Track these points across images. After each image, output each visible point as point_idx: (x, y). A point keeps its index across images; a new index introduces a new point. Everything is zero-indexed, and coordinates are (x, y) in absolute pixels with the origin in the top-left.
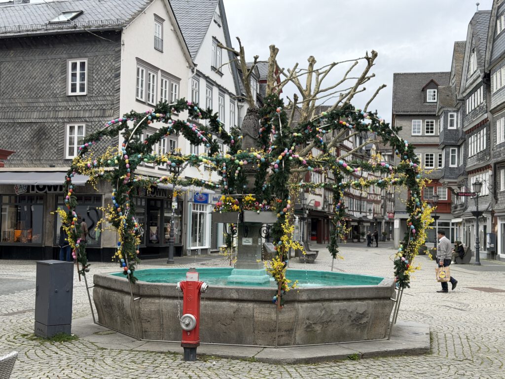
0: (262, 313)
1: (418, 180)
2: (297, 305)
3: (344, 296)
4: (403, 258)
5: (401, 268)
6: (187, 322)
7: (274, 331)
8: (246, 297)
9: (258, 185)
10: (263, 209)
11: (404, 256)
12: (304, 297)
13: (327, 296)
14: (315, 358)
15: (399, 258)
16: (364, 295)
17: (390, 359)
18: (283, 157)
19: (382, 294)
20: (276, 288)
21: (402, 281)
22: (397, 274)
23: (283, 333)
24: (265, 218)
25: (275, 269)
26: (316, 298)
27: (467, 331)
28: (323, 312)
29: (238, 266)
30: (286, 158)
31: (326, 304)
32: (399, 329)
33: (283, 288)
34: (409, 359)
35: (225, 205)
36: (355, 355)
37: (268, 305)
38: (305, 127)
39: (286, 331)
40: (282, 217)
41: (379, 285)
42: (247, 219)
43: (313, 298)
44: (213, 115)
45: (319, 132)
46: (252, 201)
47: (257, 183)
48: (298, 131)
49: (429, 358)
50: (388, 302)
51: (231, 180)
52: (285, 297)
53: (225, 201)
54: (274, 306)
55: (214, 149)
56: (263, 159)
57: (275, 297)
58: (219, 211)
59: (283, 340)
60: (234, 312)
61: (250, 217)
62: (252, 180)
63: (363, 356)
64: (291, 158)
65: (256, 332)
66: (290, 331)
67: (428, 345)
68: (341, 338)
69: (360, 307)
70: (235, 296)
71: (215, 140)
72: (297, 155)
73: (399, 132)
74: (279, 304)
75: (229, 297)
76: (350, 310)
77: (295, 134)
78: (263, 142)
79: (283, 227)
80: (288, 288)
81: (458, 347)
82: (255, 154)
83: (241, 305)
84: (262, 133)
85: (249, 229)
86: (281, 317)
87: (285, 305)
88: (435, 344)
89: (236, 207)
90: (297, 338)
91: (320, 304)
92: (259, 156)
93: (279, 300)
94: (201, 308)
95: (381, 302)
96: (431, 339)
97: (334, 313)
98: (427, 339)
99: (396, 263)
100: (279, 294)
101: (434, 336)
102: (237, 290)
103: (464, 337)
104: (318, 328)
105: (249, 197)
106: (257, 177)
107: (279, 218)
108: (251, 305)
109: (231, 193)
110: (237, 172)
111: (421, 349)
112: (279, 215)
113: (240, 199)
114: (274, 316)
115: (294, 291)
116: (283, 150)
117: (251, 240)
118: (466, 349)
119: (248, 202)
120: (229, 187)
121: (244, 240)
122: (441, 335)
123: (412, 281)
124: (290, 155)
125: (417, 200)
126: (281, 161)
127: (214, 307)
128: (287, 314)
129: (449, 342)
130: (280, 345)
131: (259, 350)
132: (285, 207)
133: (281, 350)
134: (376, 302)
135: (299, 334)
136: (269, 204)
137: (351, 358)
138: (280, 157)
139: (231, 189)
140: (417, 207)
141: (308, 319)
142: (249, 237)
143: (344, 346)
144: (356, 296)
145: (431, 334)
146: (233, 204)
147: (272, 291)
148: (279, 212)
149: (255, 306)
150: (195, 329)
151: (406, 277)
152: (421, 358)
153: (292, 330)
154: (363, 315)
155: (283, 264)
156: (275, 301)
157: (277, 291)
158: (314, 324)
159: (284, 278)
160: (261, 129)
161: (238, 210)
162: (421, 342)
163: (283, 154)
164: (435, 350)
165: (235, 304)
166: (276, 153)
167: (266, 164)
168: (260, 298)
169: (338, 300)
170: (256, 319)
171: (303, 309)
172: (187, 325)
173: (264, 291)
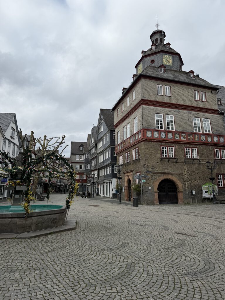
0: (20, 222)
1: (73, 175)
2: (33, 218)
3: (49, 213)
4: (69, 200)
5: (68, 202)
7: (24, 227)
8: (14, 216)
9: (22, 177)
10: (23, 185)
11: (69, 199)
12: (35, 215)
13: (43, 214)
14: (37, 235)
15: (67, 200)
16: (56, 212)
17: (63, 232)
18: (30, 169)
19: (61, 212)
20: (25, 213)
21: (68, 207)
22: (66, 205)
23: (28, 228)
24: (24, 188)
25: (25, 206)
26: (40, 214)
27: (88, 220)
28: (42, 219)
29: (13, 205)
30: (31, 169)
31: (43, 217)
32: (67, 222)
33: (28, 213)
34: (69, 232)
35: (10, 184)
36: (52, 233)
37: (22, 219)
38: (39, 159)
39: (28, 227)
40: (28, 189)
41: (61, 209)
42: (17, 189)
43: (38, 215)
44: (6, 154)
45: (44, 160)
46: (19, 183)
47: (21, 177)
48: (37, 160)
49: (75, 231)
50: (63, 214)
51: (12, 175)
52: (28, 216)
53: (10, 183)
54: (24, 219)
55: (7, 165)
56: (22, 169)
57: (25, 216)
58: (7, 186)
59: (27, 230)
60: (10, 222)
62: (20, 176)
63: (54, 233)
64: (32, 169)
65: (17, 228)
66: (30, 227)
67: (75, 226)
68: (48, 227)
69: (54, 216)
70: (10, 216)
71: (7, 162)
72: (35, 168)
73: (69, 161)
74: (26, 218)
75: (8, 217)
76: (51, 218)
77: (36, 161)
78: (24, 163)
79: (29, 192)
80: (29, 212)
81: (84, 226)
82: (20, 168)
83: (12, 219)
84: (24, 160)
85: (17, 192)
86: (27, 222)
87: (28, 218)
88: (77, 226)
89: (13, 185)
90: (32, 229)
91: (41, 217)
92: (21, 168)
93: (26, 217)
95: (61, 214)
96: (76, 224)
97: (46, 219)
98: (75, 224)
99: (66, 201)
100: (26, 215)
101: (78, 223)
102: (11, 214)
103: (86, 222)
104: (40, 225)
105: (18, 181)
106: (21, 175)
107: (27, 189)
108: (16, 219)
109: (12, 180)
110: (14, 173)
111: (73, 228)
112: (27, 188)
113: (15, 182)
114: (24, 222)
115: (31, 213)
117: (18, 196)
118: (86, 226)
119: (18, 183)
120: (11, 178)
121: (16, 196)
122: (80, 222)
123: (71, 207)
124: (32, 168)
125: (73, 181)
126: (29, 170)
127: (2, 221)
128: (29, 221)
129: (82, 224)
130: (26, 232)
131: (18, 234)
132: (30, 185)
133: (26, 234)
134: (60, 214)
135: (33, 227)
136: (25, 184)
137: (50, 234)
138: (29, 169)
139: (12, 179)
140: (73, 183)
141: (36, 222)
142: (18, 195)
143: (49, 230)
144: (53, 213)
145: (77, 222)
146: (12, 184)
147: (24, 214)
148: (27, 187)
149: (18, 219)
151: (69, 206)
152: (72, 231)
153: (30, 226)
154: (55, 219)
155: (28, 204)
156: (25, 217)
157: (25, 214)
158: (39, 223)
159: (28, 209)
160: (23, 159)
161: (14, 186)
162: (73, 226)
163: (30, 168)
164: (77, 228)
165: (10, 219)
167: (24, 172)
168: (19, 216)
169: (47, 215)
170: (18, 224)
171: (35, 219)
173: (21, 214)
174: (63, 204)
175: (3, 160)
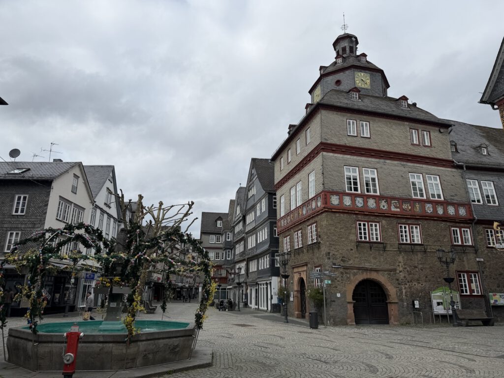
0: (117, 349)
1: (209, 269)
2: (140, 343)
3: (167, 336)
4: (200, 312)
5: (199, 318)
6: (68, 358)
7: (124, 360)
8: (108, 340)
9: (123, 271)
10: (124, 286)
11: (200, 311)
12: (144, 338)
13: (157, 336)
14: (147, 375)
15: (198, 312)
16: (178, 335)
17: (190, 371)
18: (138, 257)
19: (188, 333)
20: (127, 333)
21: (199, 325)
22: (196, 321)
23: (130, 361)
24: (126, 291)
25: (127, 323)
26: (151, 337)
27: (231, 351)
28: (154, 346)
29: (106, 320)
30: (139, 258)
31: (156, 341)
32: (196, 352)
33: (131, 333)
34: (200, 370)
35: (102, 283)
36: (170, 371)
37: (121, 344)
38: (152, 240)
39: (131, 359)
40: (134, 292)
41: (187, 328)
42: (114, 292)
43: (149, 338)
44: (99, 232)
45: (160, 243)
46: (118, 281)
47: (122, 271)
48: (148, 242)
49: (210, 369)
50: (190, 337)
51: (107, 268)
52: (132, 339)
53: (102, 281)
54: (125, 344)
55: (99, 250)
56: (126, 258)
57: (126, 339)
58: (97, 287)
59: (129, 365)
60: (100, 350)
61: (116, 290)
62: (119, 269)
63: (175, 371)
64: (142, 258)
65: (113, 361)
66: (134, 359)
67: (210, 361)
68: (164, 361)
69: (176, 341)
70: (101, 339)
71: (100, 246)
72: (146, 256)
73: (201, 244)
74: (128, 343)
75: (97, 340)
76: (170, 344)
77: (147, 243)
78: (127, 247)
79: (134, 297)
80: (134, 333)
81: (226, 360)
82: (122, 255)
83: (105, 345)
84: (128, 242)
85: (115, 297)
86: (128, 351)
87: (132, 344)
88: (214, 360)
89: (108, 285)
90: (137, 363)
91: (153, 342)
92: (124, 256)
93: (128, 341)
94: (79, 348)
95: (187, 338)
96: (213, 357)
97: (161, 346)
98: (210, 357)
99: (196, 315)
100: (129, 337)
101: (214, 355)
102: (103, 336)
103: (229, 354)
104: (151, 356)
105: (117, 279)
106: (122, 267)
107: (132, 292)
108: (111, 345)
109: (106, 276)
110: (111, 264)
111: (207, 364)
112: (132, 290)
113: (111, 280)
114: (124, 351)
115: (138, 335)
116: (138, 253)
117: (115, 304)
118: (230, 361)
119: (116, 282)
120: (105, 273)
121: (111, 304)
122: (218, 354)
123: (204, 325)
124: (142, 256)
125: (209, 280)
126: (136, 259)
128: (133, 349)
129: (222, 358)
130: (127, 368)
131: (113, 373)
132: (137, 285)
133: (127, 372)
134: (184, 338)
135: (139, 361)
136: (128, 282)
137: (168, 373)
138: (136, 257)
140: (208, 284)
141: (145, 351)
142: (115, 302)
143: (166, 366)
144: (174, 335)
145: (213, 354)
146: (107, 283)
147: (124, 335)
148: (132, 288)
149: (114, 345)
150: (73, 363)
151: (201, 323)
152: (206, 369)
153: (135, 358)
154: (177, 346)
155: (132, 319)
156: (126, 341)
157: (127, 336)
158: (148, 354)
159: (133, 327)
160: (127, 241)
161: (109, 286)
162: (207, 360)
163: (138, 255)
164: (214, 364)
165: (101, 345)
166: (134, 255)
167: (128, 261)
168: (117, 340)
169: (163, 338)
170: (113, 353)
171: (142, 345)
172: (68, 361)
173: (120, 336)
174: (191, 320)
175: (93, 242)
